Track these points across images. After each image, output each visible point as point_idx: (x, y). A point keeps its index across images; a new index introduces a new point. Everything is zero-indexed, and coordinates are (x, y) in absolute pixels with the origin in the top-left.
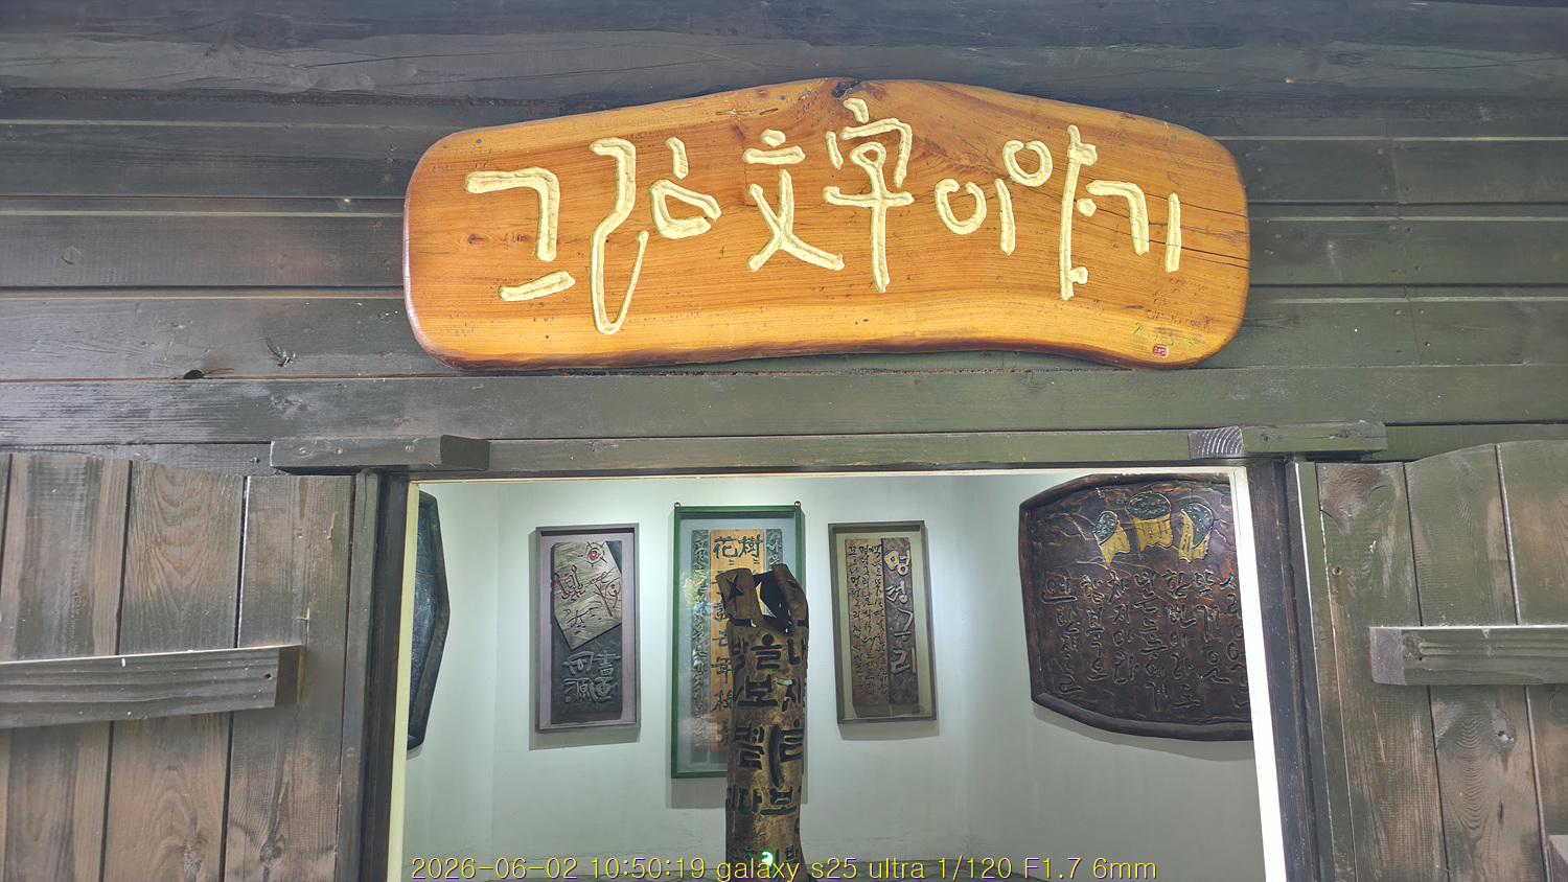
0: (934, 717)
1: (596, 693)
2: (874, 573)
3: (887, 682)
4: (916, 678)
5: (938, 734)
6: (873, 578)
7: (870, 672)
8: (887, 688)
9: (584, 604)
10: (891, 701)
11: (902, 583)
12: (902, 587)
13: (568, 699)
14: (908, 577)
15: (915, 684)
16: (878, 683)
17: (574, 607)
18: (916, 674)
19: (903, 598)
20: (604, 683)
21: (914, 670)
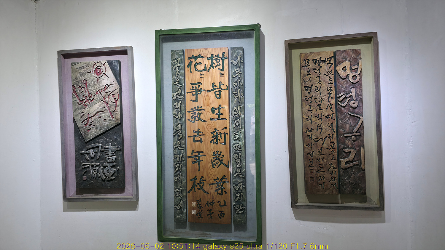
0: (381, 207)
1: (104, 174)
2: (326, 82)
3: (336, 176)
4: (365, 173)
5: (383, 221)
6: (325, 86)
7: (321, 166)
8: (336, 181)
9: (93, 109)
10: (340, 191)
11: (353, 90)
12: (353, 93)
13: (85, 178)
14: (358, 85)
15: (363, 178)
16: (327, 176)
17: (86, 111)
18: (364, 170)
19: (354, 104)
20: (109, 167)
21: (362, 166)
